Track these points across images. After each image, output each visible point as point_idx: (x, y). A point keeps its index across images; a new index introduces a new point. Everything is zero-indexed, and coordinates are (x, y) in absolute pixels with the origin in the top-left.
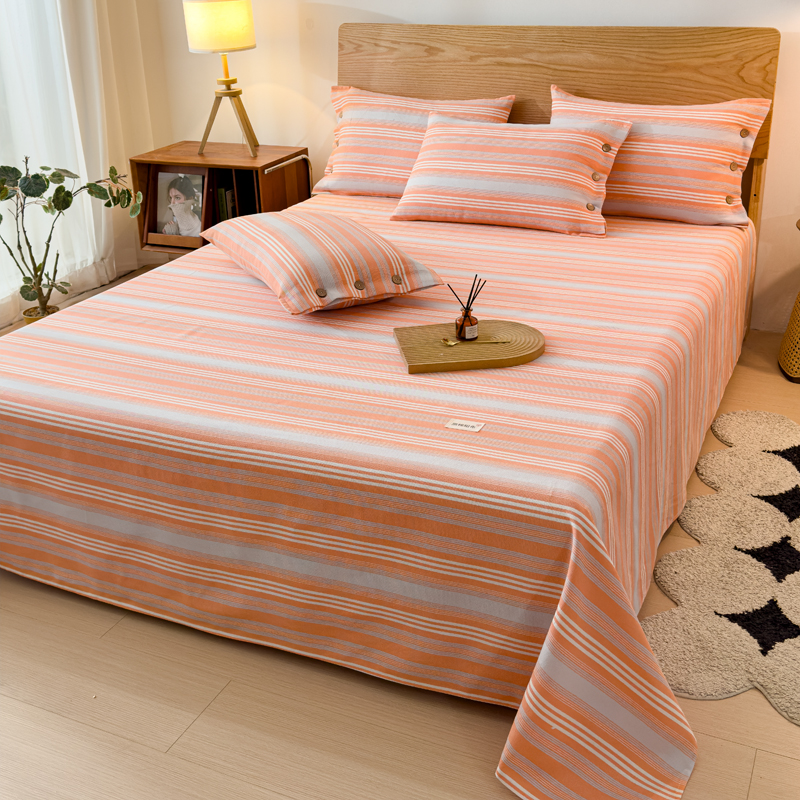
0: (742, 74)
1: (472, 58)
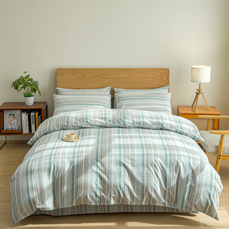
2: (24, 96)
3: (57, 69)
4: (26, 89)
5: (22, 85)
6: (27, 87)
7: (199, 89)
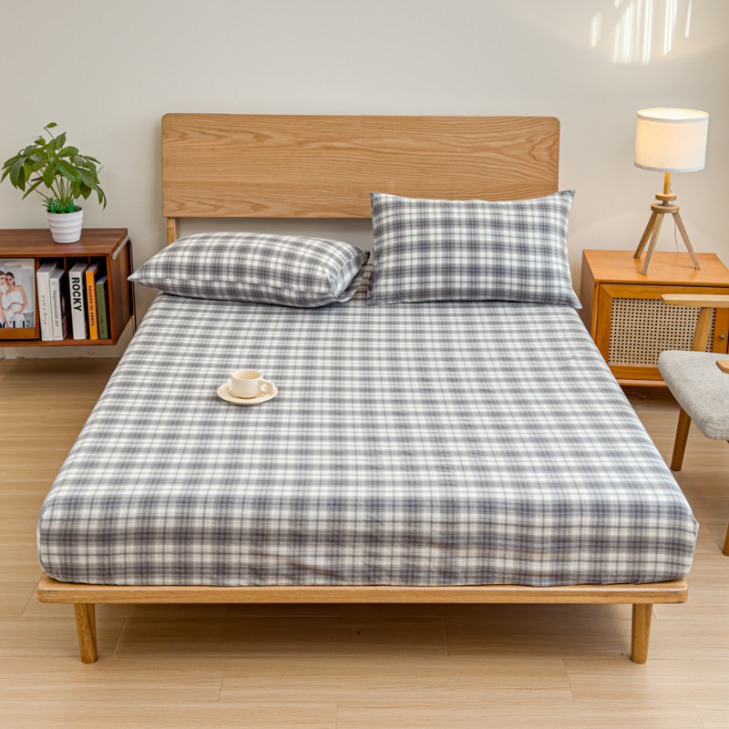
0: (534, 153)
1: (300, 144)
2: (49, 211)
3: (164, 116)
4: (54, 184)
5: (39, 171)
6: (58, 177)
7: (662, 194)
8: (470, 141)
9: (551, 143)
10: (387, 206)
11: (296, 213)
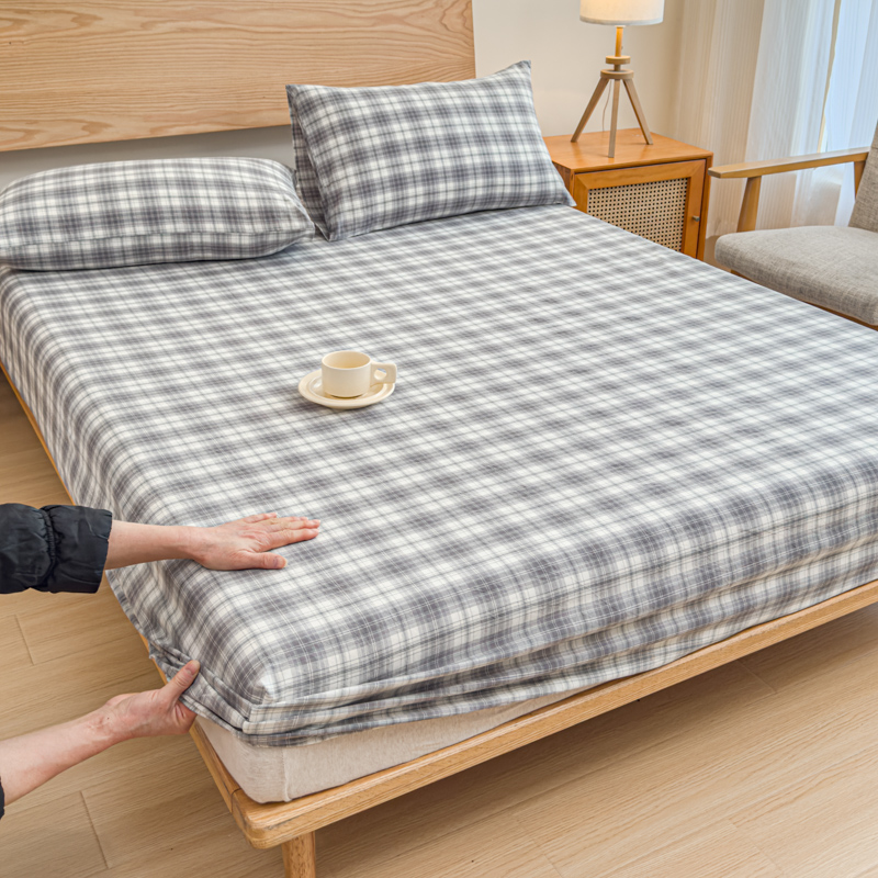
7: (613, 57)
8: (370, 9)
9: (463, 7)
10: (322, 102)
11: (153, 130)
